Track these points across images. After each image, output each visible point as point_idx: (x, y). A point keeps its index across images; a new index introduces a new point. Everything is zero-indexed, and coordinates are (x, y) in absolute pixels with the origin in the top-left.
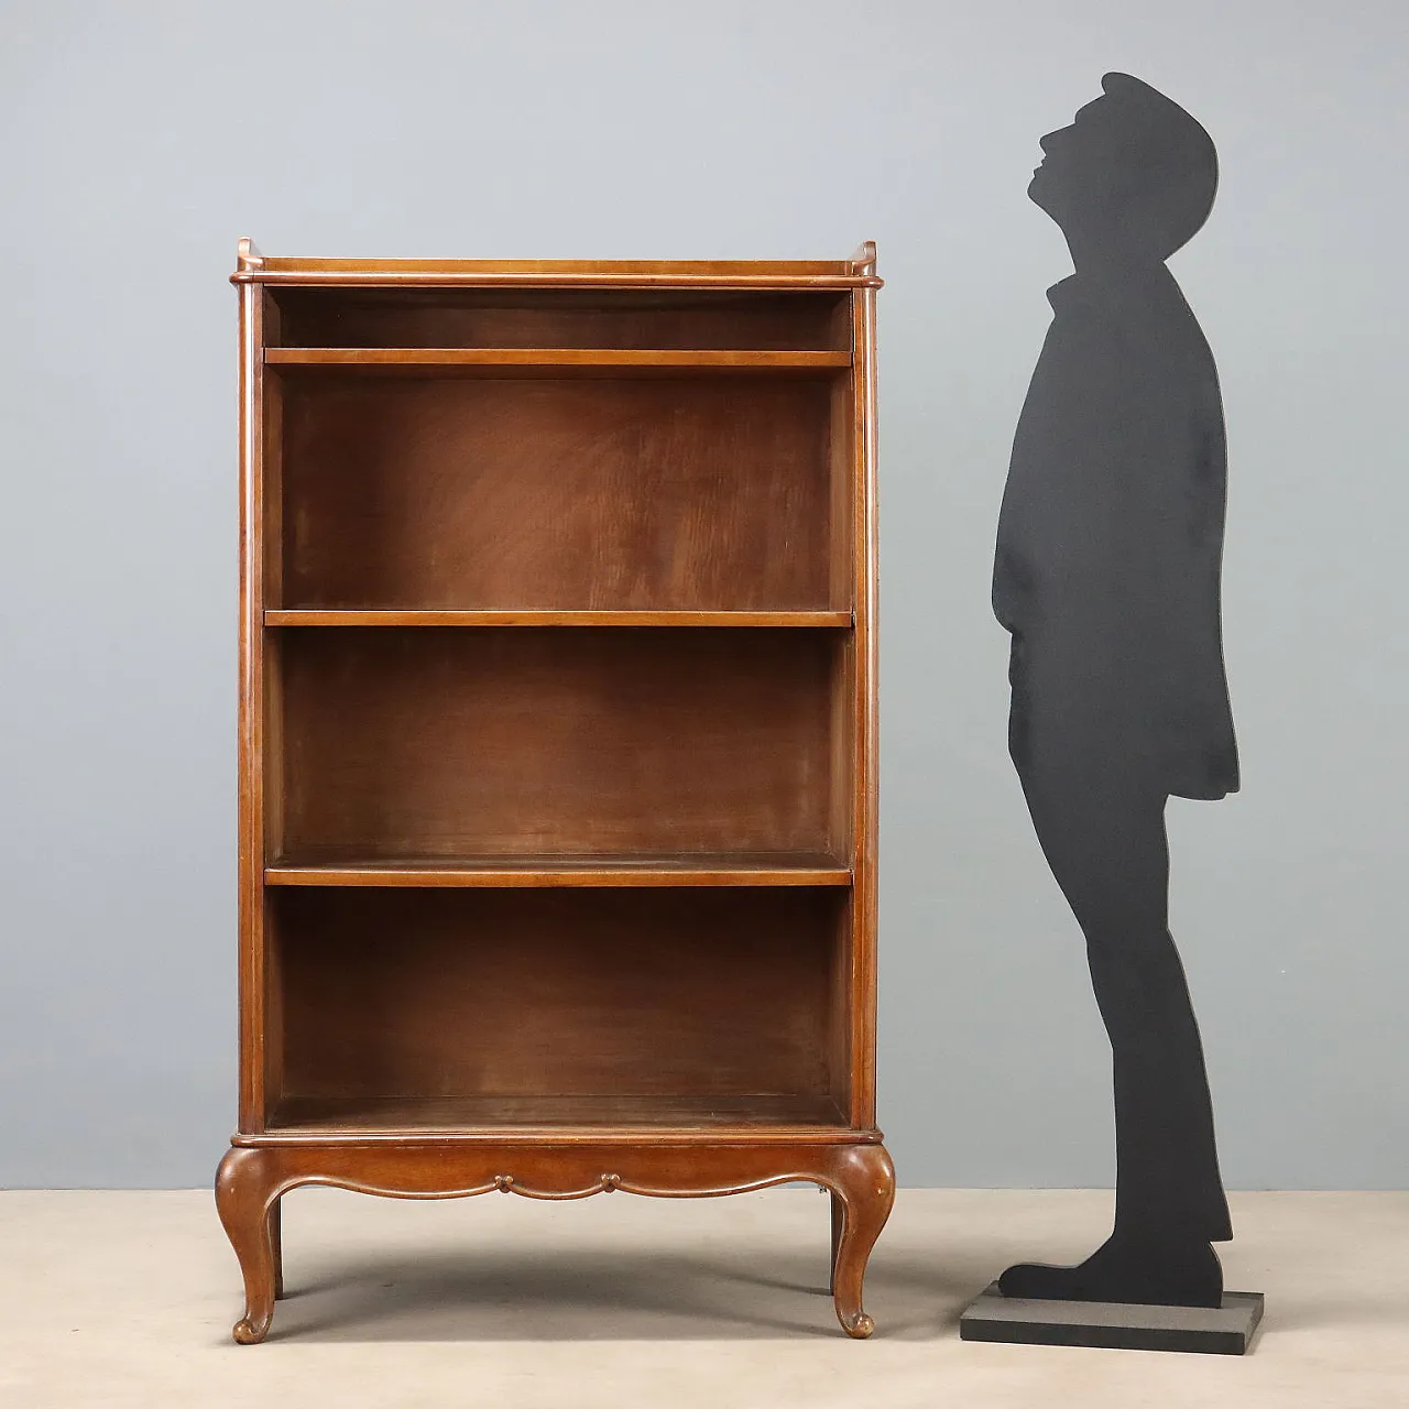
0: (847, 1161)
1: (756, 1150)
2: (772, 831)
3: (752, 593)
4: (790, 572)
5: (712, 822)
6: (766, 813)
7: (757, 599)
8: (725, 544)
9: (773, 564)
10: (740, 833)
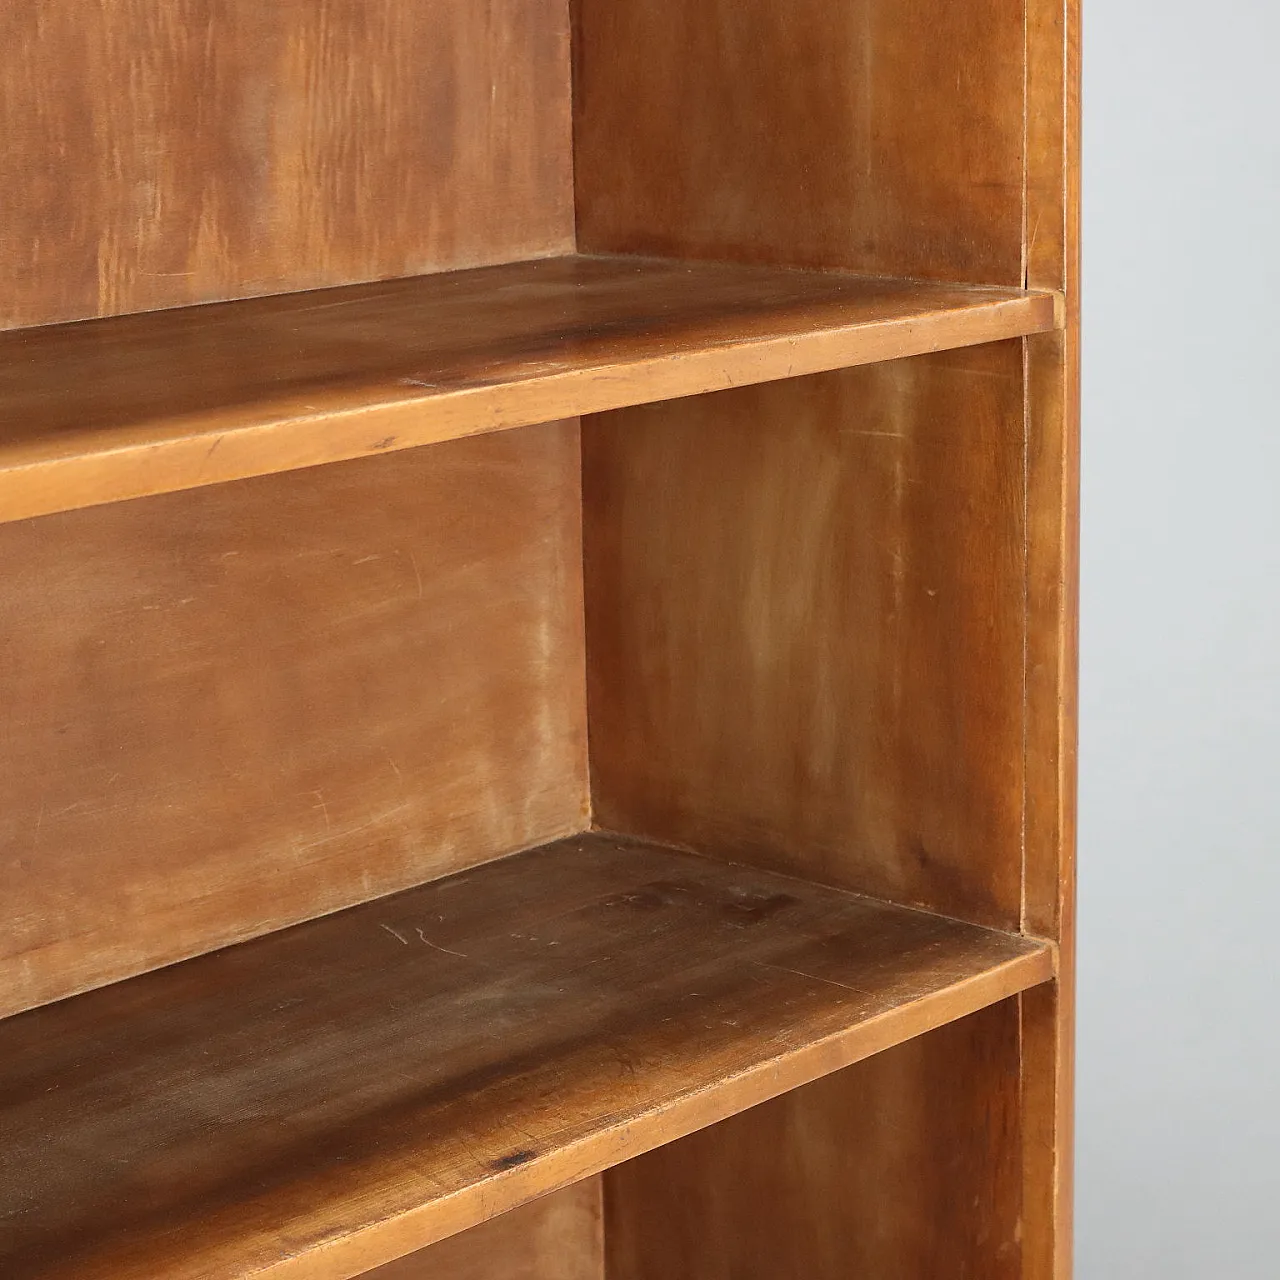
2: (490, 809)
3: (435, 227)
4: (503, 164)
5: (377, 820)
6: (481, 766)
7: (448, 240)
8: (378, 101)
9: (472, 150)
10: (434, 829)
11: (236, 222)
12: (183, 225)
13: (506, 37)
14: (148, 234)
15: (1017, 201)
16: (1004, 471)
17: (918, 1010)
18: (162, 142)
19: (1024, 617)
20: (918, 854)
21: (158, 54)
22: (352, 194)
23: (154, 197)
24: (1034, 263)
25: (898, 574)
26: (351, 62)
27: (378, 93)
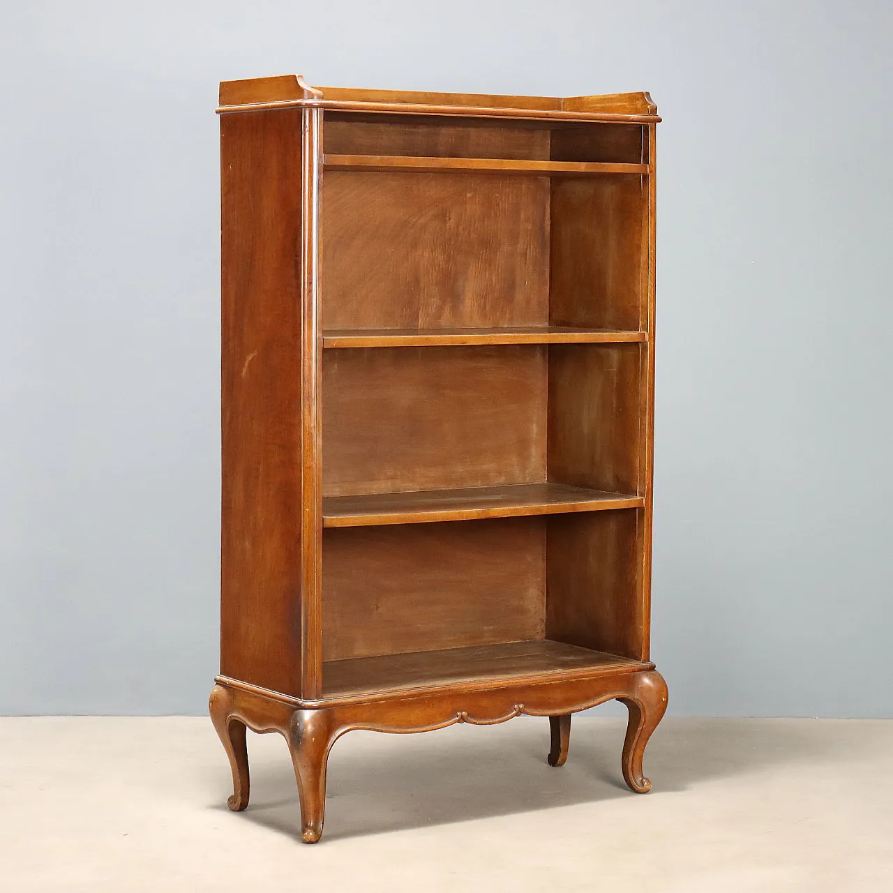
0: (643, 683)
1: (595, 680)
2: (517, 471)
3: (508, 316)
4: (528, 302)
5: (484, 467)
6: (514, 459)
7: (511, 319)
8: (494, 283)
9: (519, 297)
10: (500, 473)
11: (455, 309)
12: (440, 309)
13: (531, 268)
14: (432, 310)
15: (639, 310)
16: (636, 377)
17: (601, 503)
18: (437, 289)
19: (639, 414)
20: (617, 478)
21: (437, 268)
22: (485, 305)
23: (435, 301)
24: (642, 326)
25: (614, 406)
26: (487, 273)
27: (494, 280)
